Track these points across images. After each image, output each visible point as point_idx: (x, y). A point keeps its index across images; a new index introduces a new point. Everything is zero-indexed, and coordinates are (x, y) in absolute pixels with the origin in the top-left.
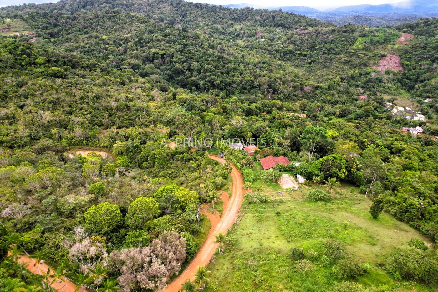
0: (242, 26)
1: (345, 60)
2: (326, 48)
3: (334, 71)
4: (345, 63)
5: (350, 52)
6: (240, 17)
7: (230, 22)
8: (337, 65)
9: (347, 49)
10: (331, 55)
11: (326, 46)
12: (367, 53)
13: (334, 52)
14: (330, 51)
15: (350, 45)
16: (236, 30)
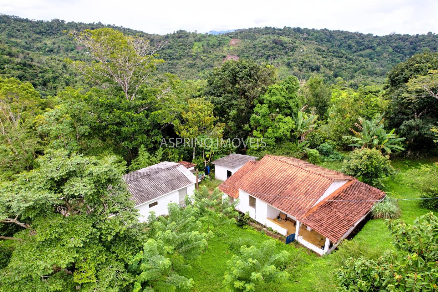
0: (54, 40)
1: (190, 63)
2: (166, 54)
3: (182, 76)
4: (191, 66)
5: (192, 56)
6: (48, 30)
7: (36, 36)
8: (184, 69)
9: (188, 53)
10: (173, 61)
11: (165, 52)
12: (208, 56)
13: (175, 57)
14: (170, 56)
15: (190, 49)
16: (46, 44)
